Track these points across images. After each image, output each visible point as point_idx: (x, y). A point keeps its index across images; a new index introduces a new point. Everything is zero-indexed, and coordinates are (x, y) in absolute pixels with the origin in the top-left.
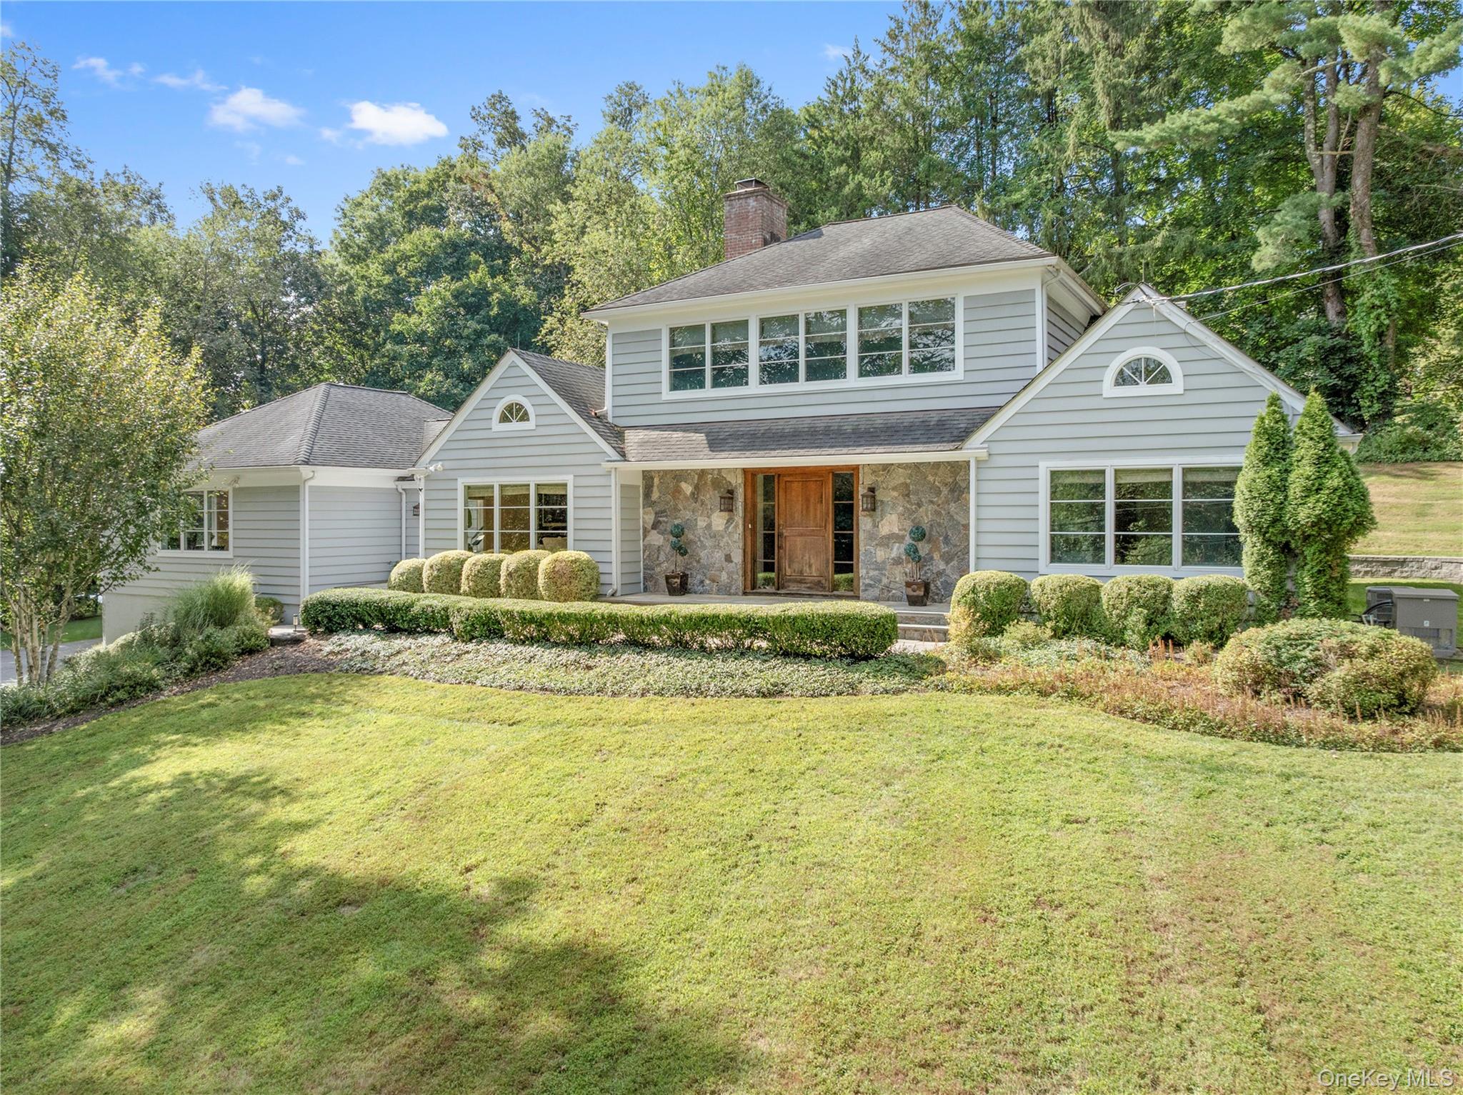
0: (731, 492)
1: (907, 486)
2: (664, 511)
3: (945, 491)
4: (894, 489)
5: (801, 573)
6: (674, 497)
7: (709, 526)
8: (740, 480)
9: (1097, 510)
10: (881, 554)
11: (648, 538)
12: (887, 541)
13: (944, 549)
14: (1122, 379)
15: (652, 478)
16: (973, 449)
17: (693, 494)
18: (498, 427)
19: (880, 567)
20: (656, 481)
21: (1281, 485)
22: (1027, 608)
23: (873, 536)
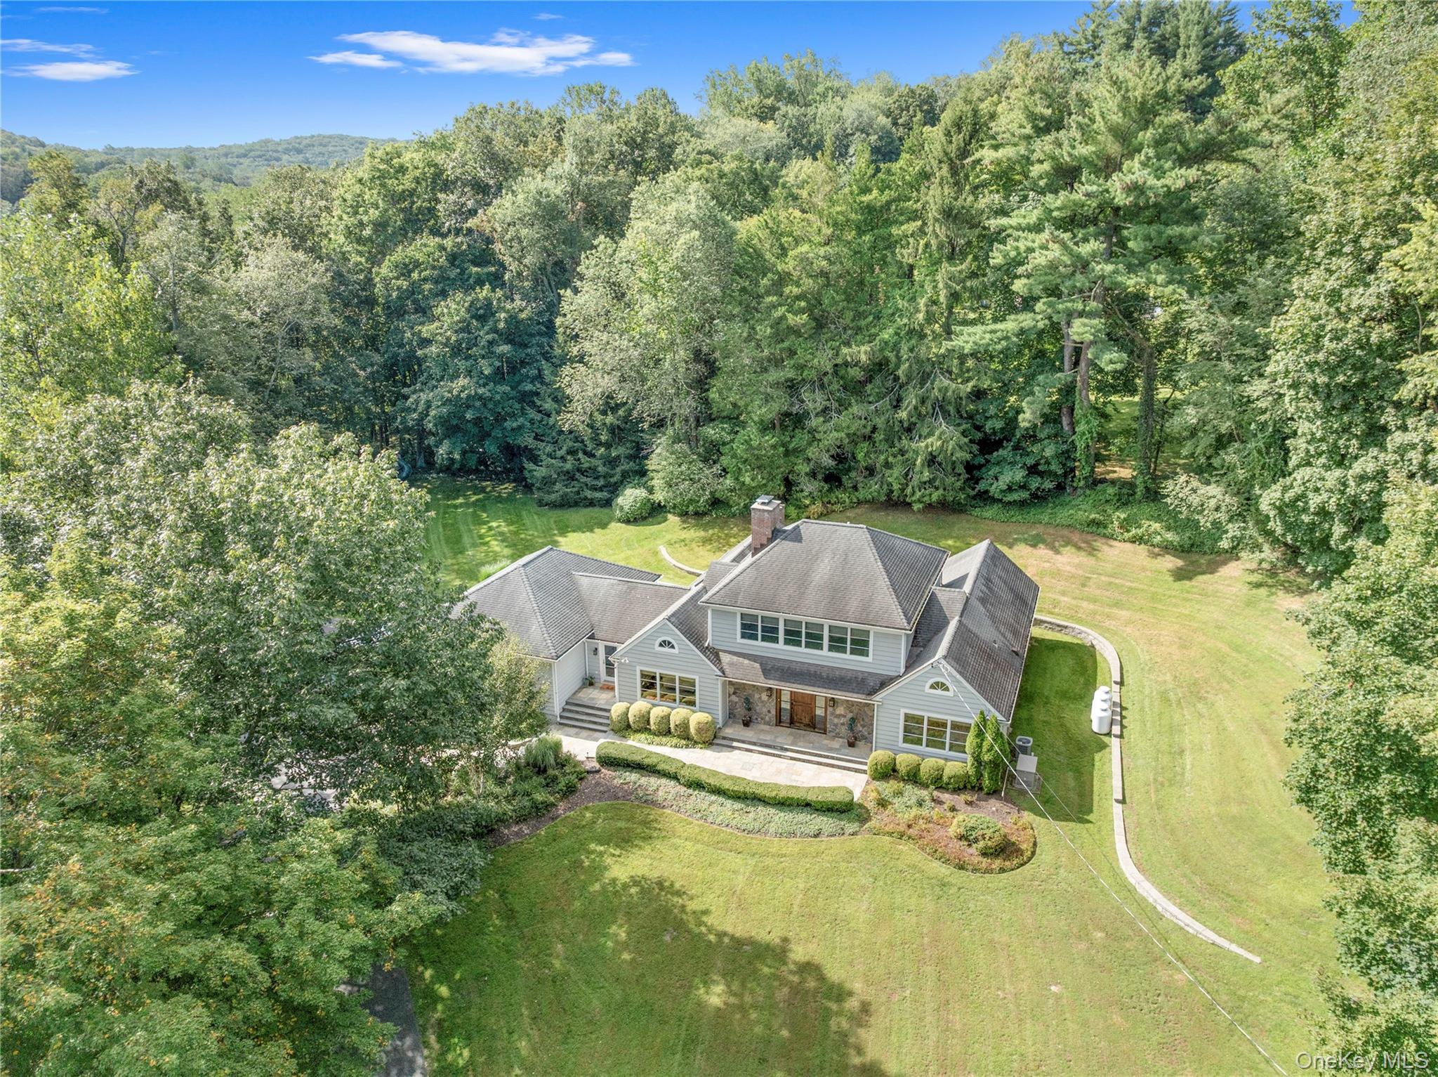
2: (739, 688)
5: (801, 719)
7: (760, 699)
9: (921, 729)
10: (836, 721)
11: (731, 698)
12: (839, 716)
13: (862, 723)
14: (933, 687)
16: (878, 697)
18: (658, 649)
19: (836, 725)
21: (980, 746)
22: (894, 770)
23: (832, 714)
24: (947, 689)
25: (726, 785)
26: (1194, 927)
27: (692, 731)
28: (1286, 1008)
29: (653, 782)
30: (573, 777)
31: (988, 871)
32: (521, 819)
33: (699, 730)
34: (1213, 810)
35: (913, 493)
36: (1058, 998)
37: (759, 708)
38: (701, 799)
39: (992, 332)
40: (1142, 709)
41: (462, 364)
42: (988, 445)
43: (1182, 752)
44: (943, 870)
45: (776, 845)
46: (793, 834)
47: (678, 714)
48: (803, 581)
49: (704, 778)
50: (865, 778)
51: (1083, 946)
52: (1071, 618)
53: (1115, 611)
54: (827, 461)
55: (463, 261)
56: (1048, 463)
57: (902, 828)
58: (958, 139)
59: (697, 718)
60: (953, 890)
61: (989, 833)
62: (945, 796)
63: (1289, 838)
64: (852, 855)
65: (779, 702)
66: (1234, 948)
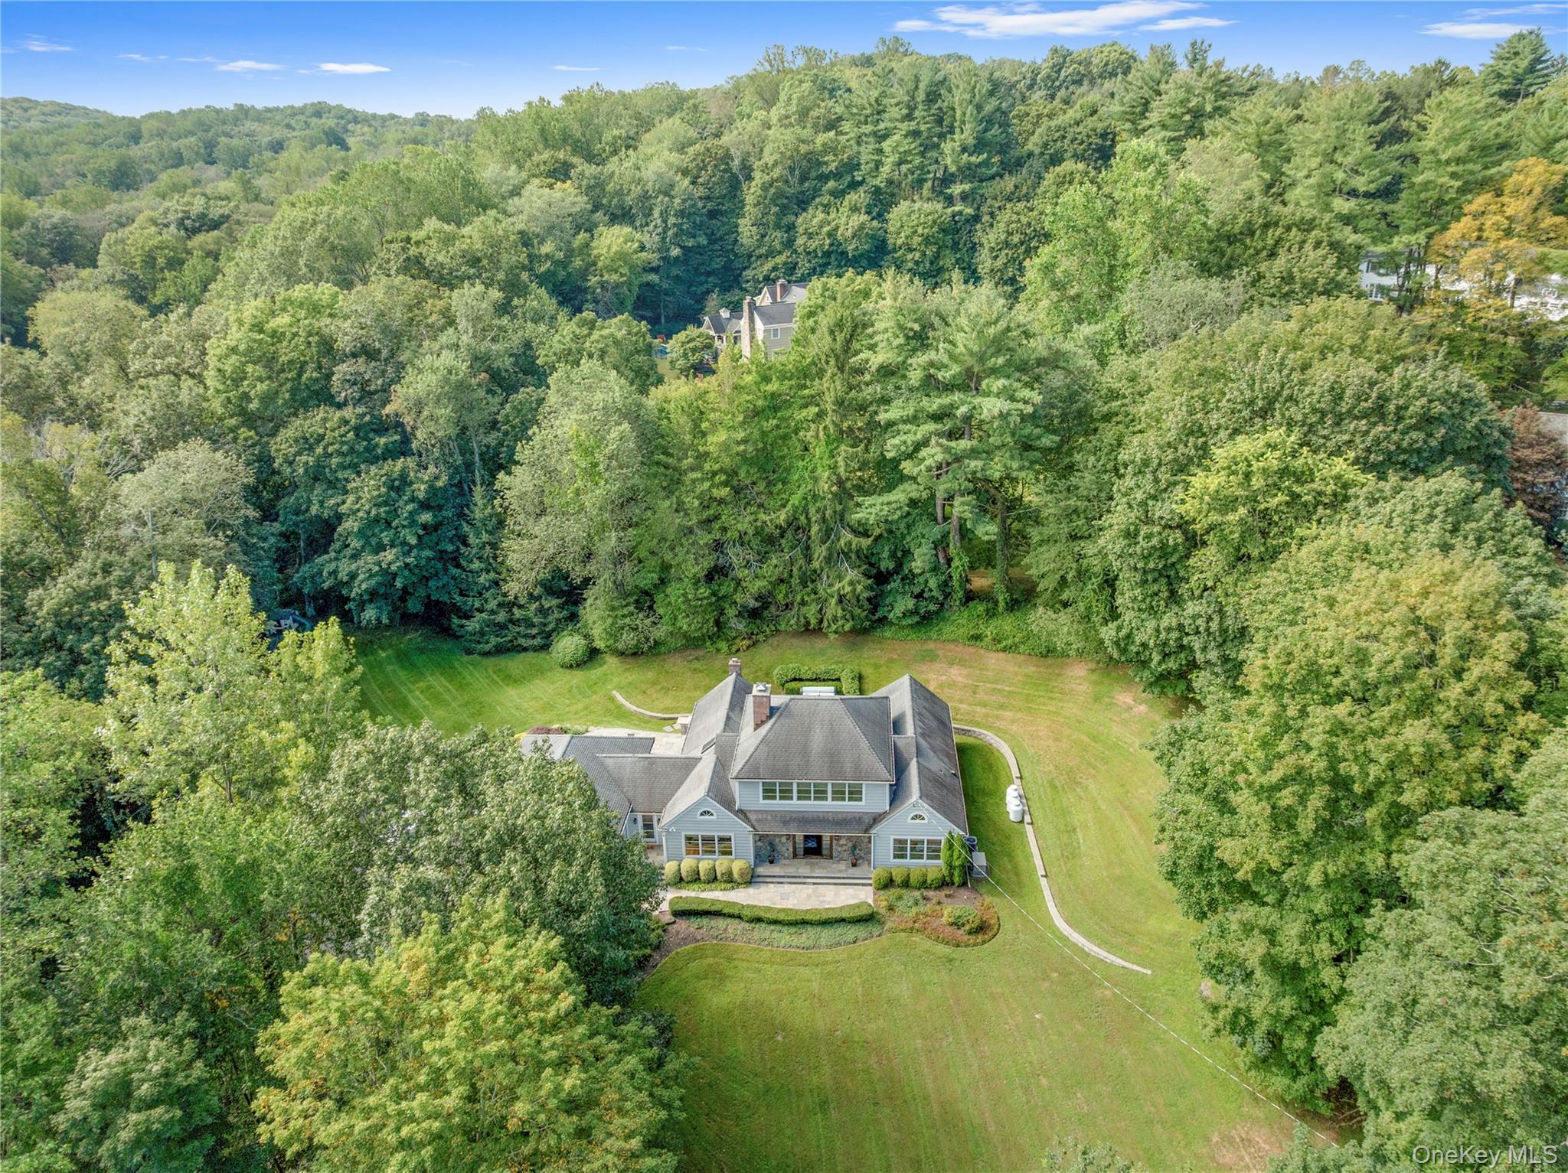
7: (780, 841)
10: (840, 849)
12: (841, 846)
14: (913, 819)
16: (872, 833)
18: (699, 817)
21: (951, 856)
22: (892, 880)
23: (836, 845)
24: (923, 819)
25: (782, 917)
26: (1111, 958)
27: (736, 876)
28: (1169, 998)
29: (721, 923)
30: (660, 931)
31: (975, 945)
33: (741, 875)
34: (1105, 874)
35: (829, 626)
36: (1041, 1021)
37: (779, 848)
38: (762, 931)
39: (888, 503)
40: (1040, 798)
41: (386, 537)
42: (881, 578)
43: (1074, 830)
44: (947, 950)
45: (830, 955)
46: (839, 944)
47: (721, 864)
48: (805, 750)
49: (762, 914)
50: (870, 889)
51: (1047, 984)
52: (970, 722)
53: (1001, 712)
54: (753, 604)
55: (367, 433)
56: (931, 590)
57: (909, 925)
58: (840, 338)
59: (737, 866)
60: (957, 963)
61: (971, 918)
62: (931, 893)
63: (1154, 887)
64: (885, 951)
65: (794, 843)
66: (1135, 967)
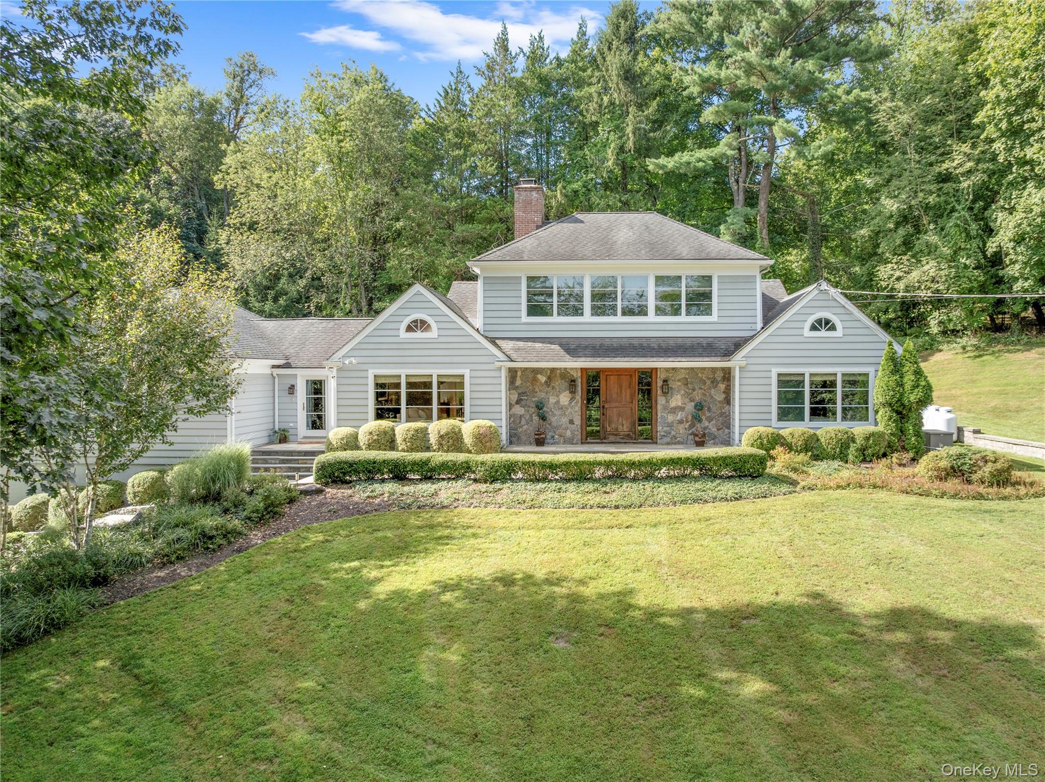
0: (574, 381)
1: (686, 379)
2: (525, 393)
3: (708, 382)
4: (679, 381)
5: (617, 429)
6: (532, 384)
7: (558, 402)
8: (579, 374)
9: (800, 394)
10: (670, 418)
11: (513, 410)
12: (674, 411)
13: (708, 414)
14: (814, 328)
15: (516, 372)
16: (737, 362)
17: (546, 382)
18: (404, 335)
19: (670, 425)
20: (519, 373)
21: (901, 384)
23: (665, 408)
24: (833, 328)
31: (1021, 498)
32: (166, 560)
37: (555, 418)
44: (961, 503)
47: (440, 424)
60: (1007, 514)
